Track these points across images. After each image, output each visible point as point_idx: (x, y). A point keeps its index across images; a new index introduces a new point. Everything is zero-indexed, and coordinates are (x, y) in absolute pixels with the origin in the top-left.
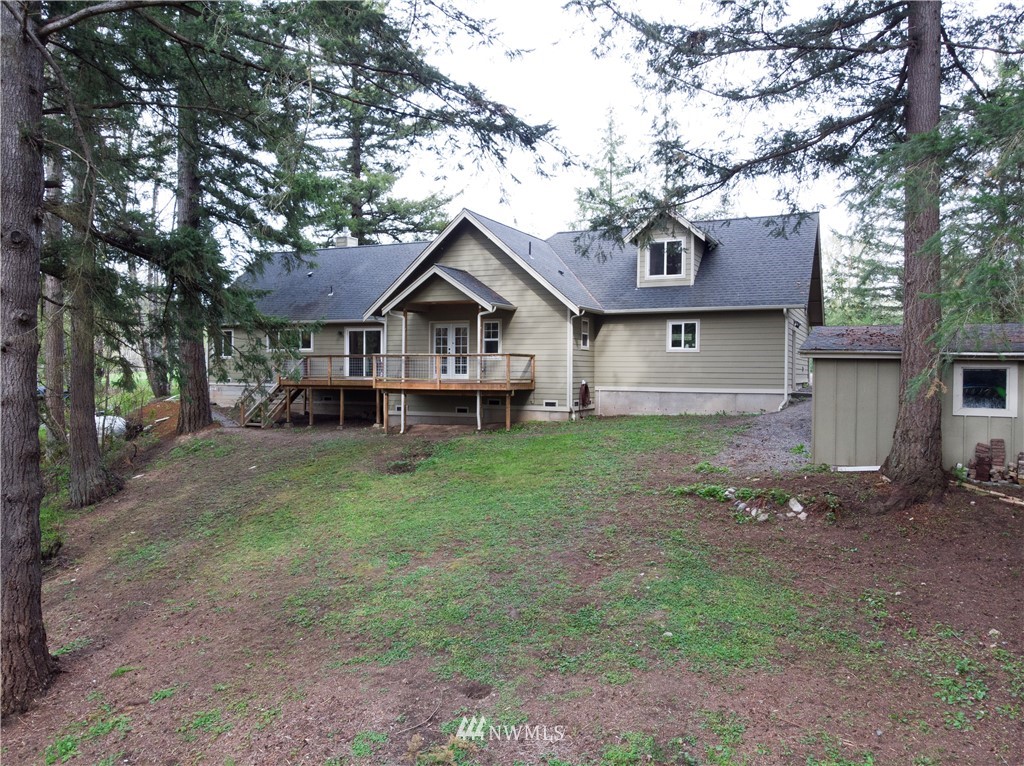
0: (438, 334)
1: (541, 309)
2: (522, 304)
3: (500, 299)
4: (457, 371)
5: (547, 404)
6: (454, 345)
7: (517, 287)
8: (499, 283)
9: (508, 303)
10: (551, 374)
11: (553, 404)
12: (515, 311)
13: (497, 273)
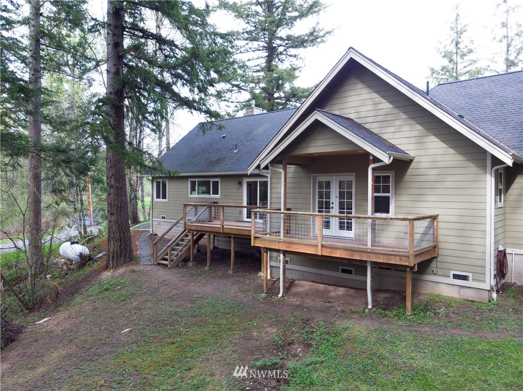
0: (321, 187)
1: (449, 158)
2: (421, 152)
3: (392, 147)
4: (341, 227)
5: (455, 277)
6: (338, 200)
7: (414, 133)
8: (391, 129)
9: (403, 152)
10: (461, 240)
11: (465, 278)
12: (411, 161)
13: (389, 117)
